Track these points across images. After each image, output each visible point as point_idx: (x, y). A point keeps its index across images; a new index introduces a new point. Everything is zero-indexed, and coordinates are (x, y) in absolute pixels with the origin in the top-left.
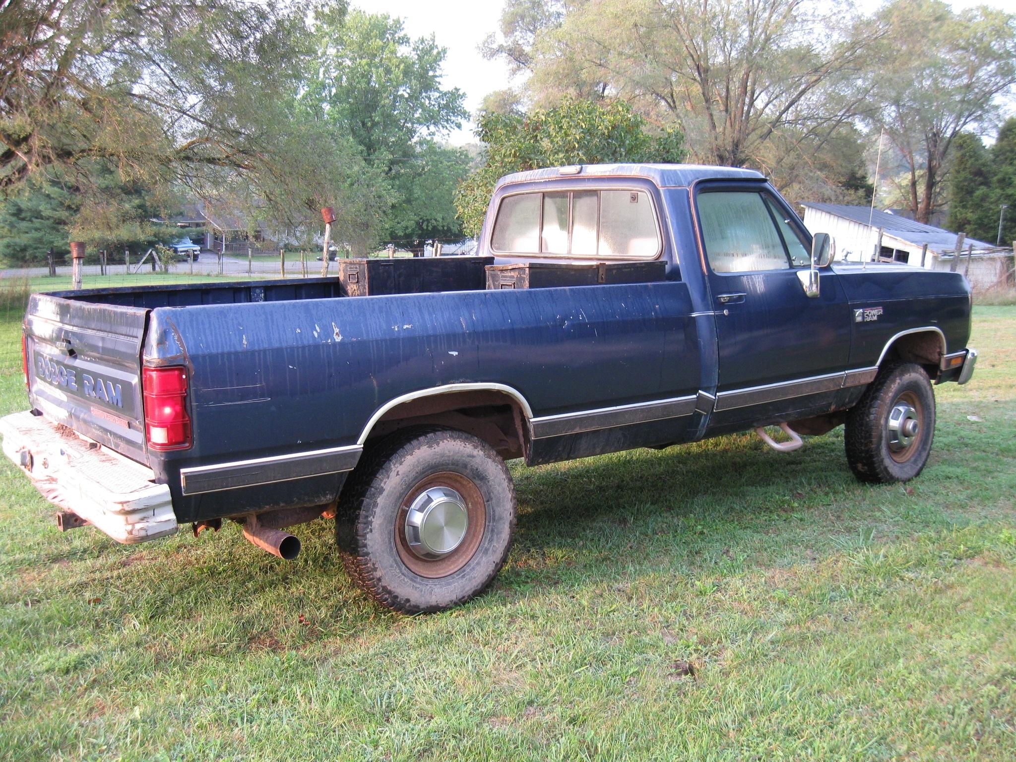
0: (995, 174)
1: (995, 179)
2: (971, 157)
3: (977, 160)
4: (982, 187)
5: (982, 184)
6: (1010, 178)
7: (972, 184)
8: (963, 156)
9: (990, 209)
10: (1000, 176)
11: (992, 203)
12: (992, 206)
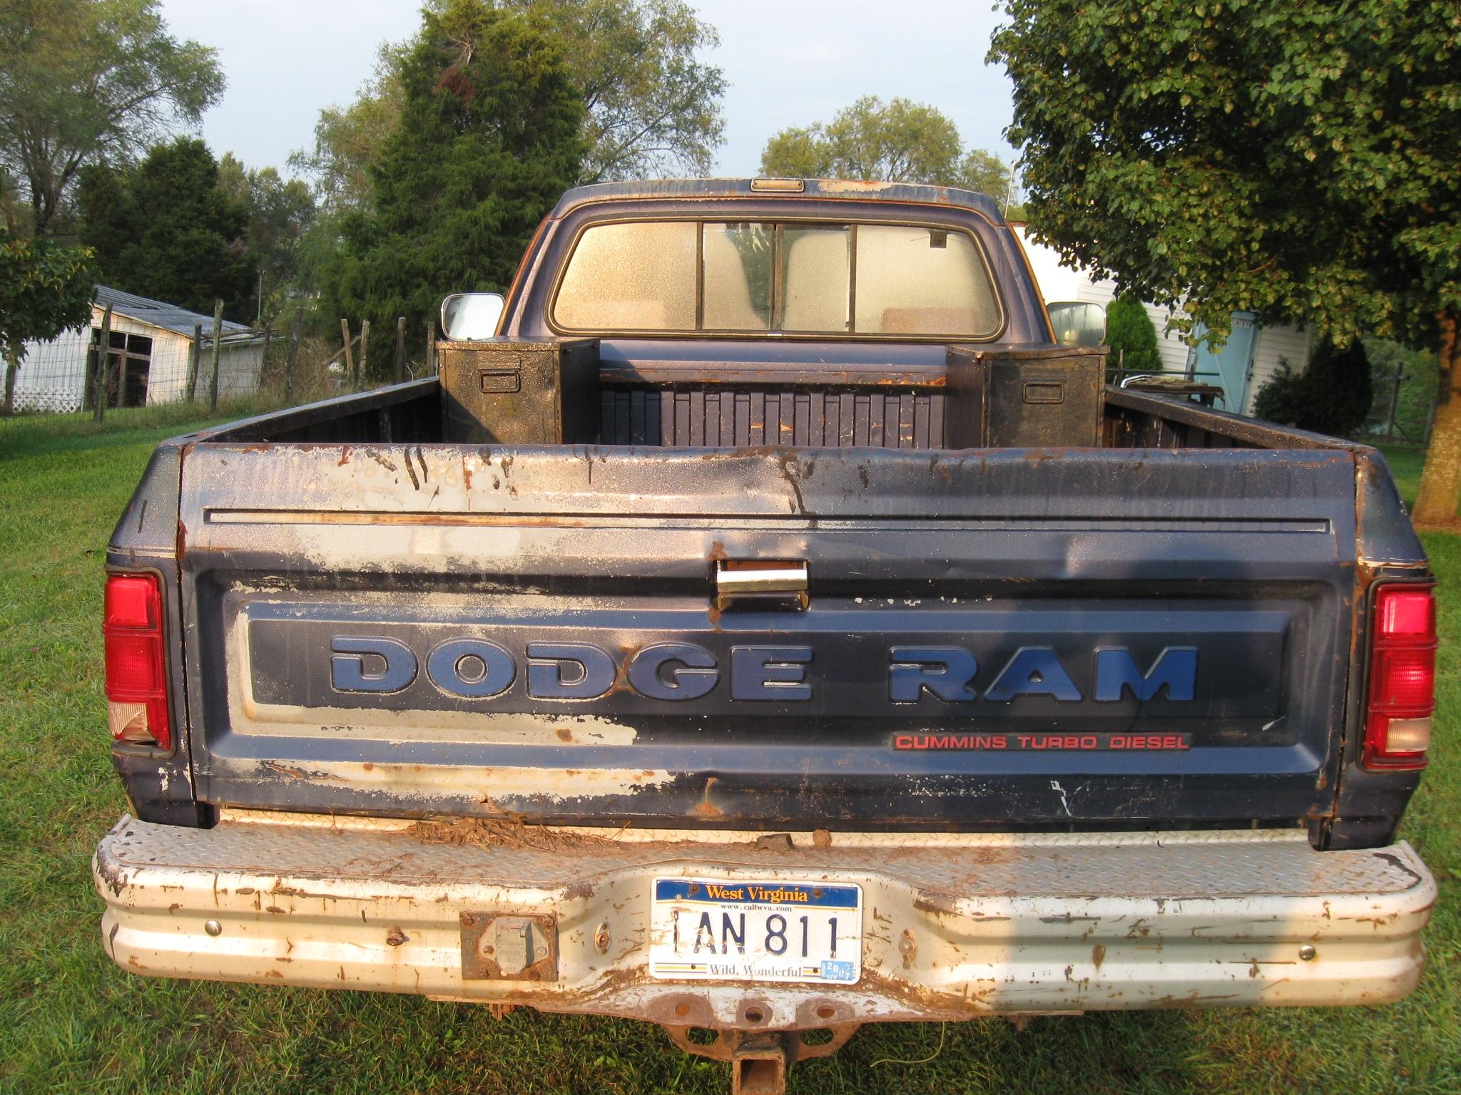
0: (146, 226)
1: (148, 232)
2: (109, 200)
3: (118, 205)
4: (130, 244)
5: (126, 240)
6: (170, 233)
7: (114, 240)
8: (98, 198)
9: (147, 276)
10: (155, 229)
11: (148, 268)
12: (151, 273)
